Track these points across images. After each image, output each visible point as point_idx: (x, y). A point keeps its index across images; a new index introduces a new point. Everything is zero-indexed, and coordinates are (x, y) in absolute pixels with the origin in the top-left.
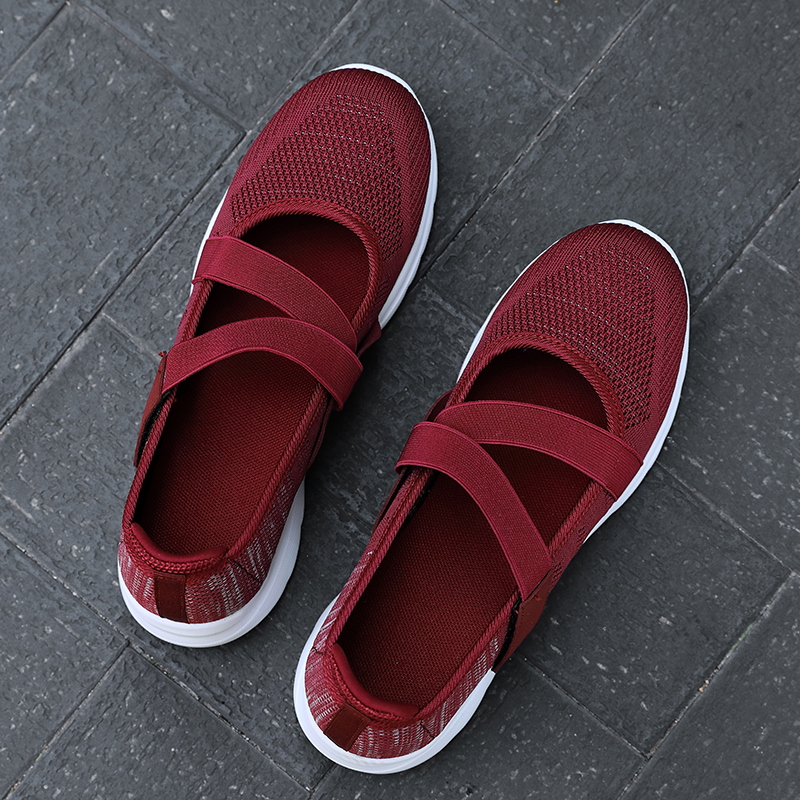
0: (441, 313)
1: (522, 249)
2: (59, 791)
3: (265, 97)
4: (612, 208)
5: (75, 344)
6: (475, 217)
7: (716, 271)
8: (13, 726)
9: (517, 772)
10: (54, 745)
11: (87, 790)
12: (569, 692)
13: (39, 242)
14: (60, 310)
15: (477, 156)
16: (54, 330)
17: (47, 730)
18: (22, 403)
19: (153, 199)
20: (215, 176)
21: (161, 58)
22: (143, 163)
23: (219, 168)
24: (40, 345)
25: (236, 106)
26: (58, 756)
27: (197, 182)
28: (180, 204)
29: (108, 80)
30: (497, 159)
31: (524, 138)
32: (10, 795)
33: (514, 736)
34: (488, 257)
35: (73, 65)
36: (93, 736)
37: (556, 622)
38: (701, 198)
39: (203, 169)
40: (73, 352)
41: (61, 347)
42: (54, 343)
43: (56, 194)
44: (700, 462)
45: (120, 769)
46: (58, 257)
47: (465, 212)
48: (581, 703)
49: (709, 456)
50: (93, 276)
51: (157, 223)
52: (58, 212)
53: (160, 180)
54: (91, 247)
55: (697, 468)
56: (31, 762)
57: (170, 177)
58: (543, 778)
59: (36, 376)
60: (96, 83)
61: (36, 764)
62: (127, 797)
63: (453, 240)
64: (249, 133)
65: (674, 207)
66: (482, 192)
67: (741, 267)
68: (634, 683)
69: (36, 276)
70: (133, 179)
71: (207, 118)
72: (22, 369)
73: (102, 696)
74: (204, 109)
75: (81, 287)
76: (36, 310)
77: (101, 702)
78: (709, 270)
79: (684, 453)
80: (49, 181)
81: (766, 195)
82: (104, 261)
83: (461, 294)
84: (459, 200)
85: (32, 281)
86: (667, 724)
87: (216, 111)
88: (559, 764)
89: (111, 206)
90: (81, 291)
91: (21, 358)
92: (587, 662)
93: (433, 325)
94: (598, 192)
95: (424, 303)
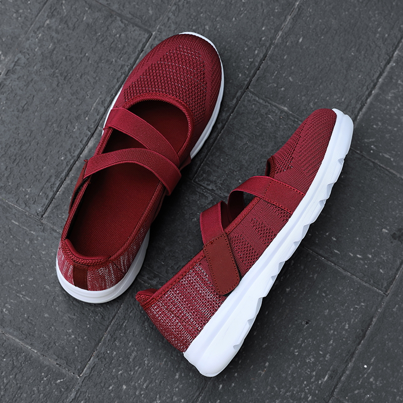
0: (258, 104)
1: (291, 69)
2: (115, 353)
3: (158, 15)
4: (330, 44)
5: (89, 144)
6: (267, 58)
7: (383, 67)
8: (88, 326)
9: (327, 311)
10: (109, 332)
11: (128, 350)
12: (345, 270)
13: (63, 98)
14: (79, 129)
15: (263, 29)
16: (77, 138)
17: (104, 326)
18: (67, 175)
19: (114, 70)
20: (141, 56)
21: (107, 4)
22: (107, 54)
23: (142, 52)
24: (72, 147)
25: (146, 21)
26: (112, 337)
27: (133, 60)
28: (127, 71)
29: (83, 18)
30: (272, 29)
31: (284, 17)
32: (92, 358)
33: (324, 294)
34: (276, 75)
35: (66, 13)
36: (127, 325)
37: (334, 239)
38: (370, 33)
39: (135, 53)
40: (89, 148)
41: (82, 146)
42: (79, 145)
43: (68, 75)
44: (389, 156)
45: (142, 338)
46: (73, 104)
47: (261, 55)
48: (353, 274)
49: (393, 152)
50: (92, 111)
51: (118, 81)
52: (70, 83)
53: (116, 61)
54: (88, 97)
55: (388, 158)
56: (99, 342)
57: (120, 59)
58: (340, 312)
59: (72, 161)
60: (78, 20)
61: (102, 342)
62: (148, 350)
63: (258, 69)
64: (154, 33)
65: (359, 39)
66: (268, 45)
67: (394, 62)
68: (375, 261)
69: (64, 114)
70: (103, 63)
71: (133, 29)
72: (65, 159)
73: (128, 305)
74: (131, 25)
75: (87, 116)
76: (67, 131)
77: (128, 308)
78: (379, 66)
79: (381, 152)
80: (63, 69)
81: (400, 28)
82: (95, 103)
83: (266, 94)
84: (258, 50)
85: (63, 117)
86: (393, 278)
87: (137, 25)
88: (346, 304)
89: (95, 76)
90: (87, 119)
91: (64, 154)
92: (352, 255)
93: (255, 110)
94: (322, 37)
95: (249, 101)
